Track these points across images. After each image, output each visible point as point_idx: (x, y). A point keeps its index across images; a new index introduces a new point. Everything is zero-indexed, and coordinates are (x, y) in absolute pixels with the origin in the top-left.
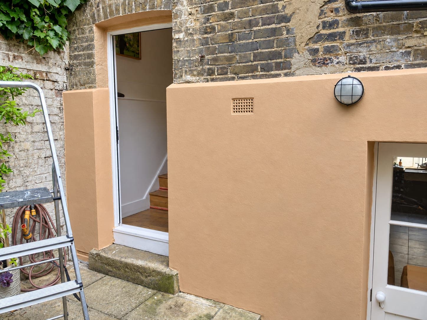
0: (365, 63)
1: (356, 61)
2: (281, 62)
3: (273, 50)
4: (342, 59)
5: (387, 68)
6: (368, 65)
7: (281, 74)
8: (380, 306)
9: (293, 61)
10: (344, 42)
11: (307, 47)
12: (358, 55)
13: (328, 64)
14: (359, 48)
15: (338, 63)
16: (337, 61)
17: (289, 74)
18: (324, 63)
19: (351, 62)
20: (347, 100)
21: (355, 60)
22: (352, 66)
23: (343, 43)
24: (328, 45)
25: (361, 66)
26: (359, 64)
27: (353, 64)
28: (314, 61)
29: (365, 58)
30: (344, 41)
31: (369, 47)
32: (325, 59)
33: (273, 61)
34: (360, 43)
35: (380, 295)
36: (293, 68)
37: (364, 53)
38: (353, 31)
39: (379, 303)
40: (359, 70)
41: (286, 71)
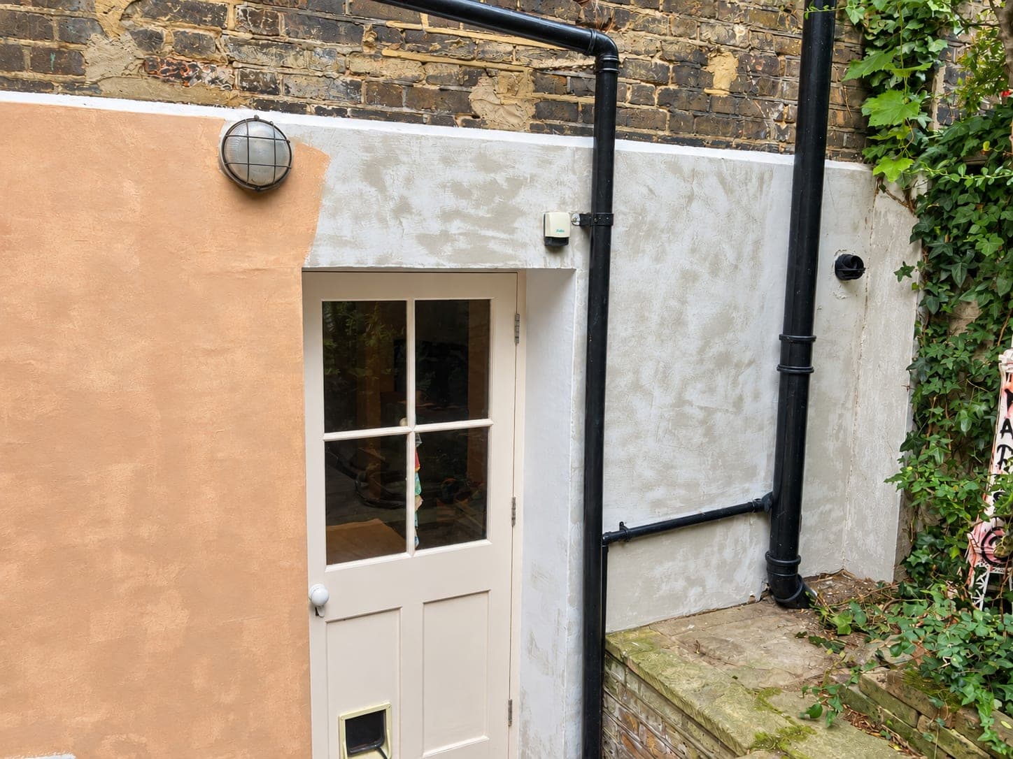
0: (275, 91)
1: (255, 83)
2: (51, 50)
3: (23, 9)
4: (224, 73)
5: (320, 112)
6: (282, 98)
7: (56, 84)
8: (317, 614)
9: (89, 53)
10: (224, 32)
11: (127, 23)
12: (258, 71)
13: (189, 79)
14: (260, 56)
15: (213, 82)
16: (213, 75)
17: (79, 89)
18: (178, 76)
19: (244, 84)
20: (262, 176)
21: (254, 81)
22: (247, 94)
23: (223, 34)
24: (187, 30)
25: (266, 97)
26: (262, 92)
27: (249, 90)
28: (149, 67)
29: (274, 81)
30: (226, 29)
31: (281, 56)
32: (180, 67)
33: (23, 42)
34: (262, 44)
35: (318, 592)
36: (92, 74)
37: (273, 70)
38: (244, 11)
39: (316, 609)
40: (265, 106)
41: (70, 77)
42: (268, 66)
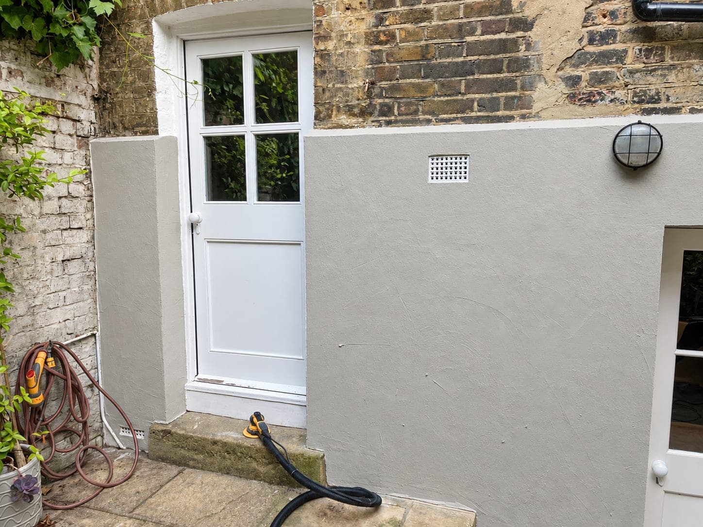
0: (658, 101)
1: (643, 97)
2: (515, 97)
3: (502, 75)
4: (620, 94)
5: (693, 111)
6: (663, 105)
7: (515, 116)
8: (657, 483)
9: (535, 95)
10: (624, 66)
11: (560, 73)
12: (646, 89)
13: (595, 102)
14: (649, 78)
15: (612, 101)
16: (613, 97)
17: (528, 117)
18: (589, 101)
19: (635, 99)
20: (637, 160)
21: (642, 95)
22: (636, 105)
23: (623, 68)
24: (598, 70)
25: (651, 106)
26: (648, 103)
27: (638, 103)
28: (572, 98)
29: (658, 93)
30: (625, 64)
31: (665, 76)
32: (591, 94)
33: (500, 94)
34: (651, 69)
35: (659, 465)
36: (536, 107)
37: (657, 87)
38: (640, 50)
39: (657, 478)
40: (649, 112)
41: (524, 111)
42: (654, 84)
